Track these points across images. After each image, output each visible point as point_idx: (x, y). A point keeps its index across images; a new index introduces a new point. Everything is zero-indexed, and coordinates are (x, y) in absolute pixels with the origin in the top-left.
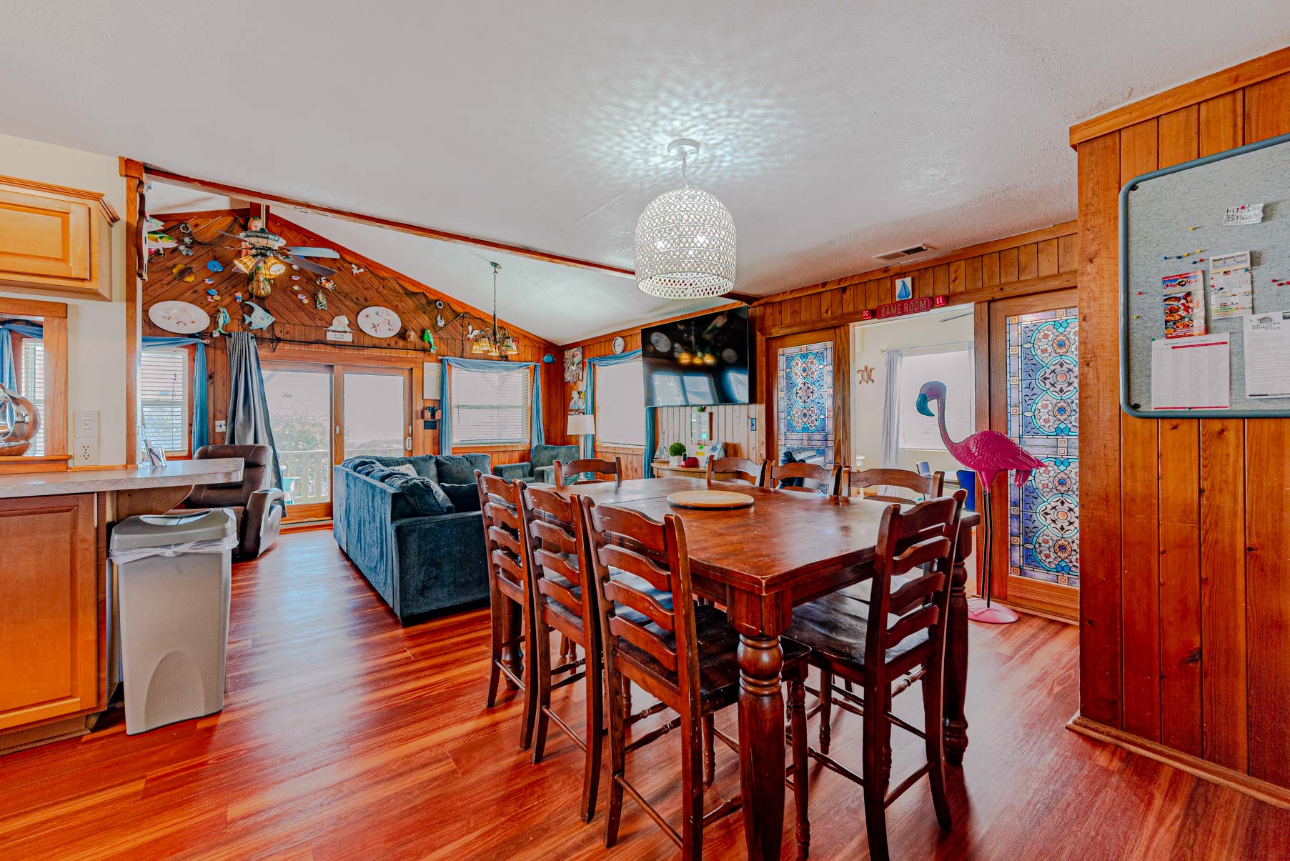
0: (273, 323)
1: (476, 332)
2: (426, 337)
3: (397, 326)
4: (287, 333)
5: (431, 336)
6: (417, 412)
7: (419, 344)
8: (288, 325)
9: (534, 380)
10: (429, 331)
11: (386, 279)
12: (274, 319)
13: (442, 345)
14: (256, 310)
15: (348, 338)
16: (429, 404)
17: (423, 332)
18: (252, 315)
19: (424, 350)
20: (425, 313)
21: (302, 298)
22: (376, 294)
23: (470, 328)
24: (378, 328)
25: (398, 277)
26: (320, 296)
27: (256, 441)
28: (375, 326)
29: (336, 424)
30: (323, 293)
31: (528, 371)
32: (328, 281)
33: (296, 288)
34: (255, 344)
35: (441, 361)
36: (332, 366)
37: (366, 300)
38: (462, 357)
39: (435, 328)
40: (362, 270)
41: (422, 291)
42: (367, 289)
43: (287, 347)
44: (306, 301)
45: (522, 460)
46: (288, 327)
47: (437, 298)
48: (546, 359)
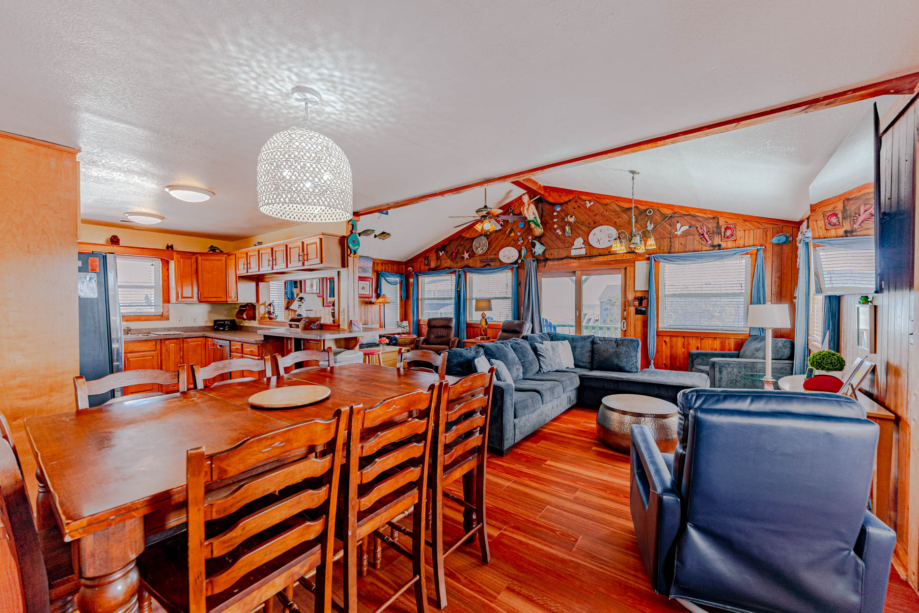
0: (544, 251)
4: (551, 255)
6: (630, 301)
9: (755, 265)
11: (608, 204)
12: (545, 248)
14: (537, 244)
15: (583, 252)
16: (639, 295)
18: (536, 248)
21: (558, 232)
22: (601, 217)
25: (617, 199)
26: (567, 228)
28: (599, 241)
30: (569, 225)
31: (748, 255)
32: (572, 217)
33: (555, 226)
34: (536, 264)
35: (649, 259)
36: (575, 272)
37: (595, 223)
38: (670, 253)
40: (592, 203)
42: (595, 215)
43: (551, 263)
46: (552, 251)
47: (647, 207)
48: (775, 240)
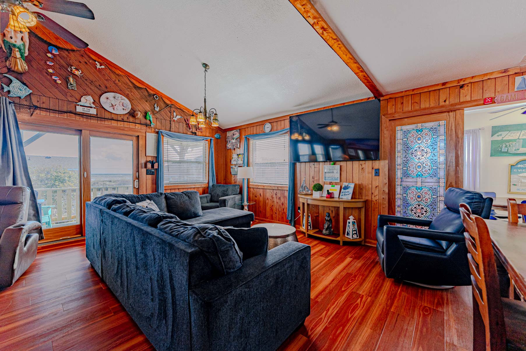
0: (30, 94)
1: (179, 117)
2: (148, 117)
3: (129, 107)
4: (43, 103)
5: (151, 116)
6: (142, 164)
7: (143, 121)
8: (44, 97)
9: (210, 148)
10: (150, 113)
11: (121, 76)
12: (31, 91)
13: (158, 123)
14: (13, 82)
15: (93, 111)
16: (149, 159)
17: (146, 113)
18: (10, 86)
19: (146, 125)
20: (147, 101)
21: (56, 79)
22: (114, 84)
23: (175, 114)
24: (115, 107)
25: (129, 76)
26: (71, 80)
27: (14, 183)
28: (113, 106)
29: (84, 171)
30: (73, 77)
31: (207, 142)
32: (77, 69)
33: (51, 71)
34: (14, 108)
35: (157, 133)
36: (81, 131)
37: (106, 88)
38: (170, 131)
39: (154, 112)
40: (103, 67)
41: (145, 87)
42: (107, 80)
43: (43, 113)
44: (59, 82)
45: (204, 193)
46: (44, 99)
47: (154, 93)
48: (216, 136)
